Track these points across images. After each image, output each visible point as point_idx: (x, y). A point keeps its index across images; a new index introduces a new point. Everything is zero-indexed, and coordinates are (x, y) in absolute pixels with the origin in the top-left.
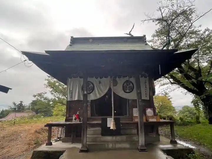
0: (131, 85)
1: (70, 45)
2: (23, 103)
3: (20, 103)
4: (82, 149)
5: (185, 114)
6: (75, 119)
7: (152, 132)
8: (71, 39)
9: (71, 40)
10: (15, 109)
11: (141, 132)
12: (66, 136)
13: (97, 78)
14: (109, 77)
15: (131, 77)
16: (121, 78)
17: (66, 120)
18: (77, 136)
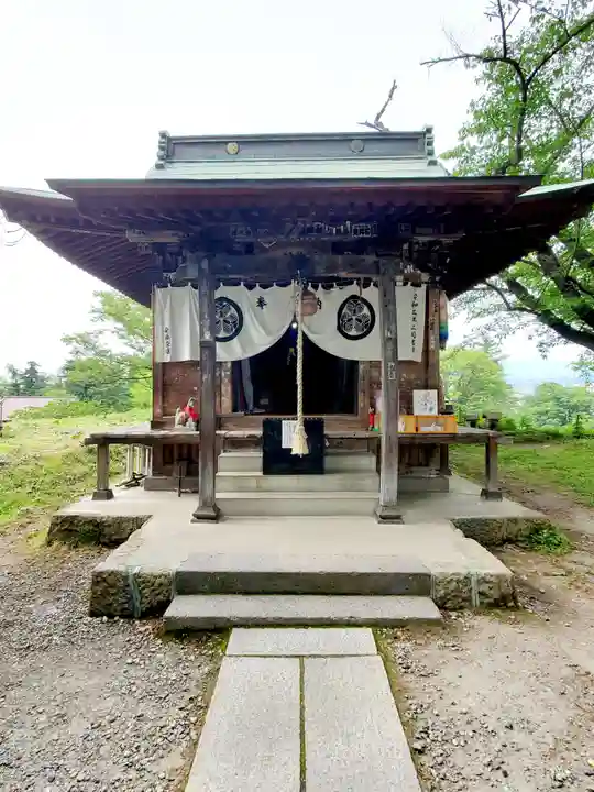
0: (366, 311)
1: (159, 167)
2: (37, 368)
3: (28, 367)
4: (200, 513)
5: (542, 408)
6: (184, 422)
7: (427, 465)
8: (160, 142)
9: (162, 148)
10: (16, 385)
11: (390, 466)
12: (156, 471)
13: (250, 287)
14: (294, 284)
15: (366, 285)
16: (332, 286)
17: (155, 425)
18: (189, 474)
